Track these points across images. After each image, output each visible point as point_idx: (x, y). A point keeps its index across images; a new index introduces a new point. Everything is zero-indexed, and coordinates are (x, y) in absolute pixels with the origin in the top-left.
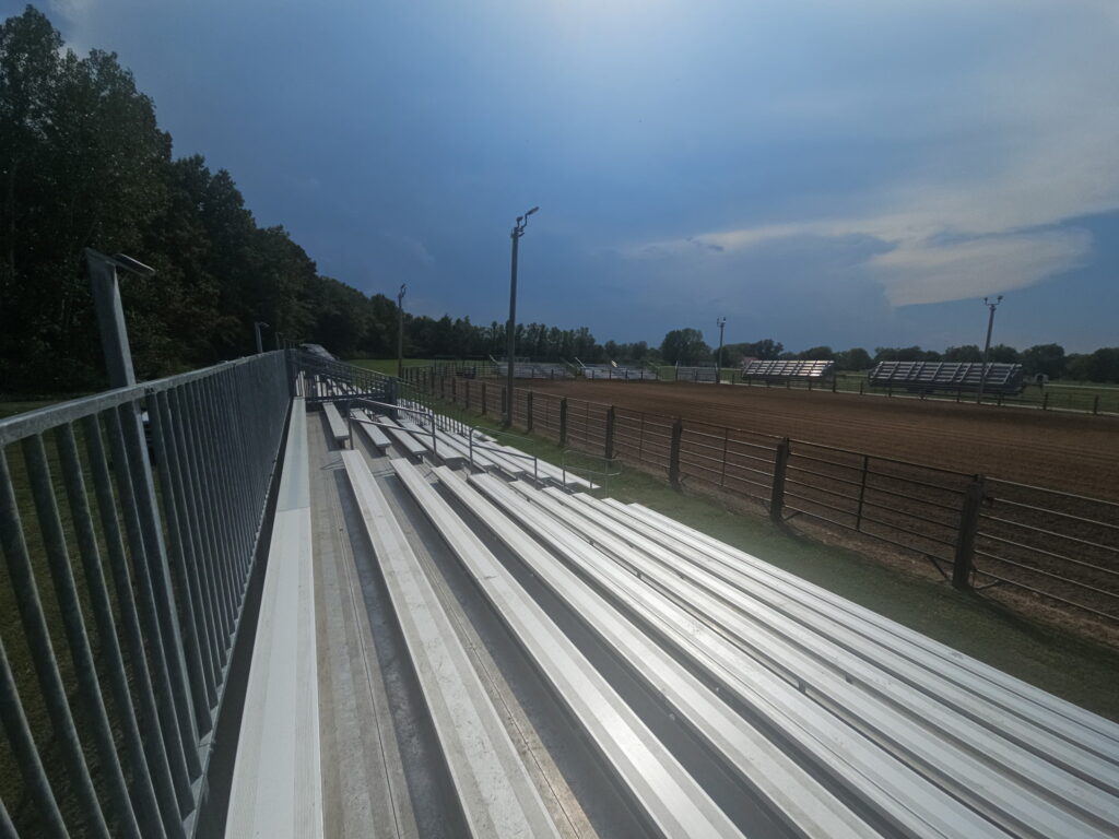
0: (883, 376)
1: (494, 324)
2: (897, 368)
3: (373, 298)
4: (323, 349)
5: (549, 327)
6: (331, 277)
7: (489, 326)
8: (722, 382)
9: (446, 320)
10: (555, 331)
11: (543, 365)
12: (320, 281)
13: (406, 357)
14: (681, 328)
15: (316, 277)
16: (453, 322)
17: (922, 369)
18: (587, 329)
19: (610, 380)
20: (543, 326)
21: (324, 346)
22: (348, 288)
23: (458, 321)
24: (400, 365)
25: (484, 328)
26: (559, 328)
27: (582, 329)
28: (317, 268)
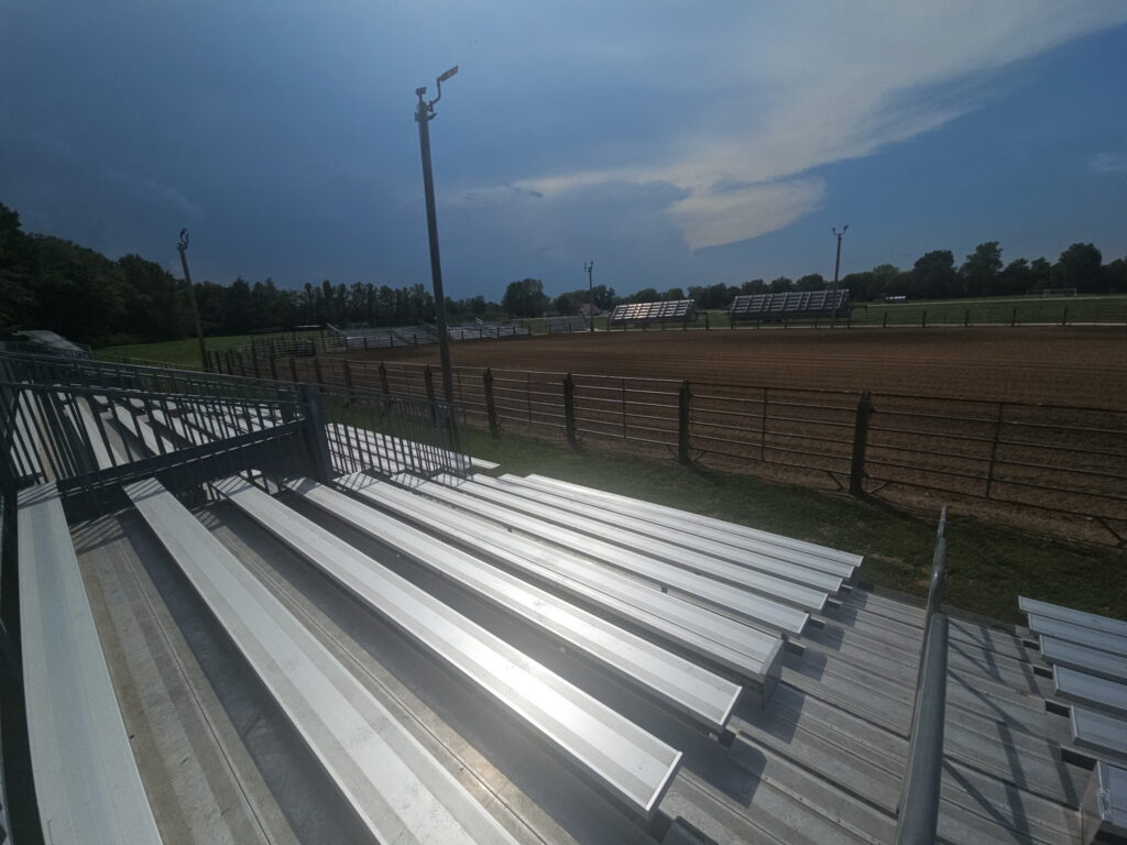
0: (742, 310)
1: (308, 287)
2: (751, 302)
3: (122, 260)
4: (58, 337)
5: (378, 286)
6: (46, 234)
7: (301, 289)
8: (596, 330)
9: (240, 286)
10: (385, 290)
11: (399, 330)
12: (29, 240)
13: (205, 336)
14: (521, 279)
15: (21, 234)
16: (252, 287)
17: (772, 301)
18: (422, 286)
19: (481, 339)
20: (370, 286)
21: (57, 332)
22: (77, 247)
23: (258, 285)
24: (202, 346)
25: (295, 292)
26: (389, 286)
27: (416, 285)
28: (21, 220)
